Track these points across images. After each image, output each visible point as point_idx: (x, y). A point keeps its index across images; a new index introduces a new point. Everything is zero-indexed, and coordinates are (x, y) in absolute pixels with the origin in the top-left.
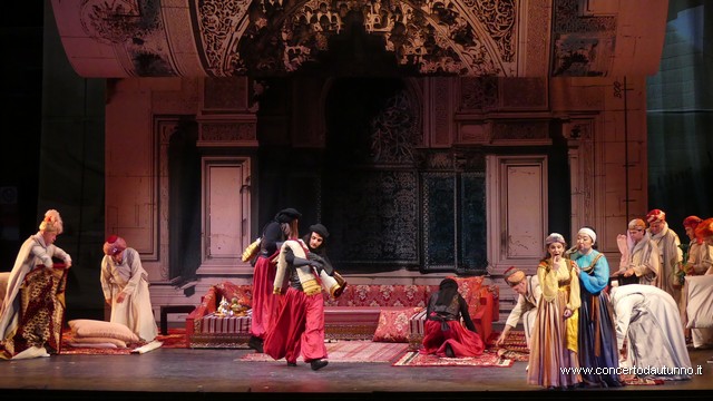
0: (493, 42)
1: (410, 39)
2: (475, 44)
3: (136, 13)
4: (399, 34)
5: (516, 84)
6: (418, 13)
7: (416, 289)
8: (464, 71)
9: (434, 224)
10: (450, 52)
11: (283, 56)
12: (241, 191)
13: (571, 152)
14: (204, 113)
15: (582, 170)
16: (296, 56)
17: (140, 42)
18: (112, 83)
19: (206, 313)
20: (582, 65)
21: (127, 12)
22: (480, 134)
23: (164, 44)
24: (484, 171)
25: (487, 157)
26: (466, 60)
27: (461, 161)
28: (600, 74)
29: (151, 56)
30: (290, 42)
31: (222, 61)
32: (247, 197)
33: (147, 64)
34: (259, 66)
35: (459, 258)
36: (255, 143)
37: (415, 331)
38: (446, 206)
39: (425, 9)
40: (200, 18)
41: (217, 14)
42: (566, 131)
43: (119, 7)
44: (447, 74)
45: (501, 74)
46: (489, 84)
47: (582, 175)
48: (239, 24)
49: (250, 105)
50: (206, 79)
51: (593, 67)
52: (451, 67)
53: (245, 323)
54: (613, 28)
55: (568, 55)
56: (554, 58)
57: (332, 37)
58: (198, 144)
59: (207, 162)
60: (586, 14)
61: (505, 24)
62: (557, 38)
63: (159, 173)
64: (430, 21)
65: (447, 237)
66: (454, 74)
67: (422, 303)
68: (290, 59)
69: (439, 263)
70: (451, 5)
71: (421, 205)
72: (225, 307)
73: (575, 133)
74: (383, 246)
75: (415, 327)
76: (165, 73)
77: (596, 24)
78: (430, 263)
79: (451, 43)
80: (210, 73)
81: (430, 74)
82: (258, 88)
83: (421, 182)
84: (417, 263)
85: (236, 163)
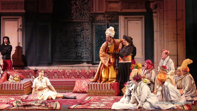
7: (90, 71)
9: (98, 44)
12: (18, 31)
13: (154, 14)
15: (159, 22)
19: (4, 81)
22: (116, 7)
24: (118, 22)
25: (120, 17)
27: (109, 18)
32: (20, 33)
36: (23, 11)
37: (90, 88)
38: (102, 37)
42: (152, 6)
47: (159, 24)
53: (20, 85)
59: (3, 19)
67: (93, 77)
71: (92, 36)
72: (11, 79)
73: (156, 7)
74: (77, 53)
78: (96, 60)
83: (92, 27)
84: (91, 60)
85: (16, 19)
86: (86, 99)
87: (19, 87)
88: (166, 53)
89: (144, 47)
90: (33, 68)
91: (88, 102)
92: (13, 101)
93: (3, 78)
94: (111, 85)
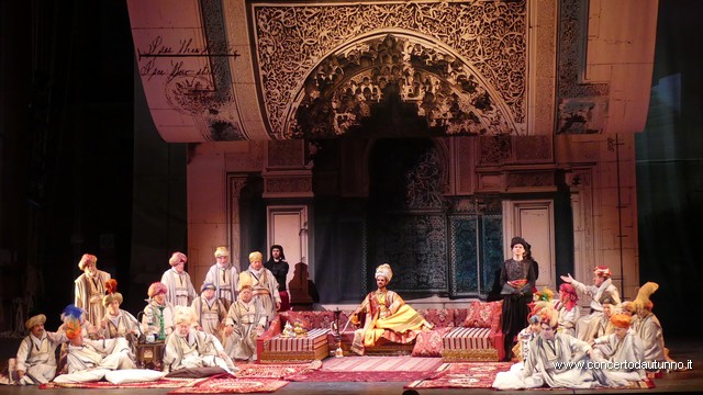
0: (507, 107)
1: (438, 106)
2: (491, 109)
3: (212, 89)
4: (429, 102)
5: (527, 142)
6: (445, 84)
7: (447, 313)
8: (484, 131)
9: (460, 258)
10: (472, 116)
11: (333, 121)
12: (300, 234)
13: (573, 196)
14: (268, 170)
15: (583, 211)
16: (344, 121)
17: (216, 112)
18: (193, 146)
19: (274, 335)
20: (581, 124)
21: (204, 88)
22: (496, 183)
23: (235, 115)
24: (501, 214)
25: (503, 202)
26: (485, 122)
27: (482, 206)
28: (596, 131)
29: (225, 123)
30: (338, 111)
31: (283, 127)
32: (305, 238)
33: (220, 130)
34: (313, 130)
35: (482, 286)
36: (311, 194)
37: (447, 347)
38: (469, 243)
39: (450, 80)
40: (264, 92)
41: (279, 88)
42: (568, 179)
43: (198, 84)
44: (469, 134)
45: (514, 133)
46: (504, 142)
47: (583, 216)
48: (296, 95)
49: (306, 164)
50: (269, 142)
51: (590, 125)
52: (473, 128)
53: (305, 342)
54: (607, 93)
55: (570, 116)
56: (558, 120)
57: (374, 106)
58: (264, 196)
59: (271, 210)
60: (585, 82)
61: (517, 91)
62: (560, 102)
63: (231, 220)
64: (455, 90)
65: (471, 269)
66: (475, 134)
67: (452, 324)
68: (340, 123)
69: (464, 290)
70: (472, 77)
71: (449, 242)
72: (288, 330)
73: (576, 181)
74: (418, 277)
75: (447, 344)
76: (236, 138)
77: (591, 90)
78: (457, 291)
79: (473, 109)
80: (273, 137)
81: (455, 134)
82: (313, 149)
83: (449, 223)
84: (447, 290)
85: (296, 211)
86: (440, 369)
87: (305, 346)
88: (601, 274)
89: (554, 262)
90: (331, 308)
91: (444, 374)
93: (272, 328)
94: (489, 339)
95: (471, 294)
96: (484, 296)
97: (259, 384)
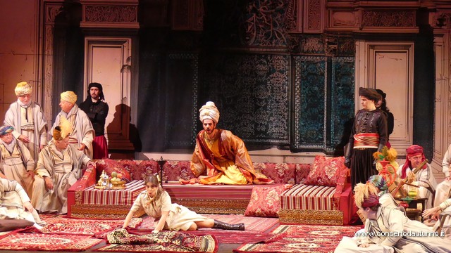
7: (287, 167)
9: (305, 105)
12: (122, 71)
13: (437, 40)
15: (447, 57)
19: (88, 185)
22: (349, 20)
24: (354, 56)
25: (357, 43)
27: (332, 47)
32: (127, 76)
35: (329, 138)
36: (136, 25)
37: (285, 207)
38: (316, 89)
42: (432, 20)
53: (123, 195)
58: (83, 24)
59: (90, 42)
63: (44, 51)
65: (317, 118)
67: (293, 180)
69: (309, 142)
71: (293, 87)
72: (104, 181)
73: (441, 22)
74: (256, 125)
75: (285, 203)
78: (301, 142)
83: (293, 65)
84: (288, 142)
85: (118, 44)
86: (276, 231)
87: (123, 200)
89: (411, 114)
90: (155, 157)
91: (280, 238)
92: (106, 231)
93: (86, 177)
94: (333, 199)
95: (315, 147)
96: (331, 150)
97: (68, 241)
